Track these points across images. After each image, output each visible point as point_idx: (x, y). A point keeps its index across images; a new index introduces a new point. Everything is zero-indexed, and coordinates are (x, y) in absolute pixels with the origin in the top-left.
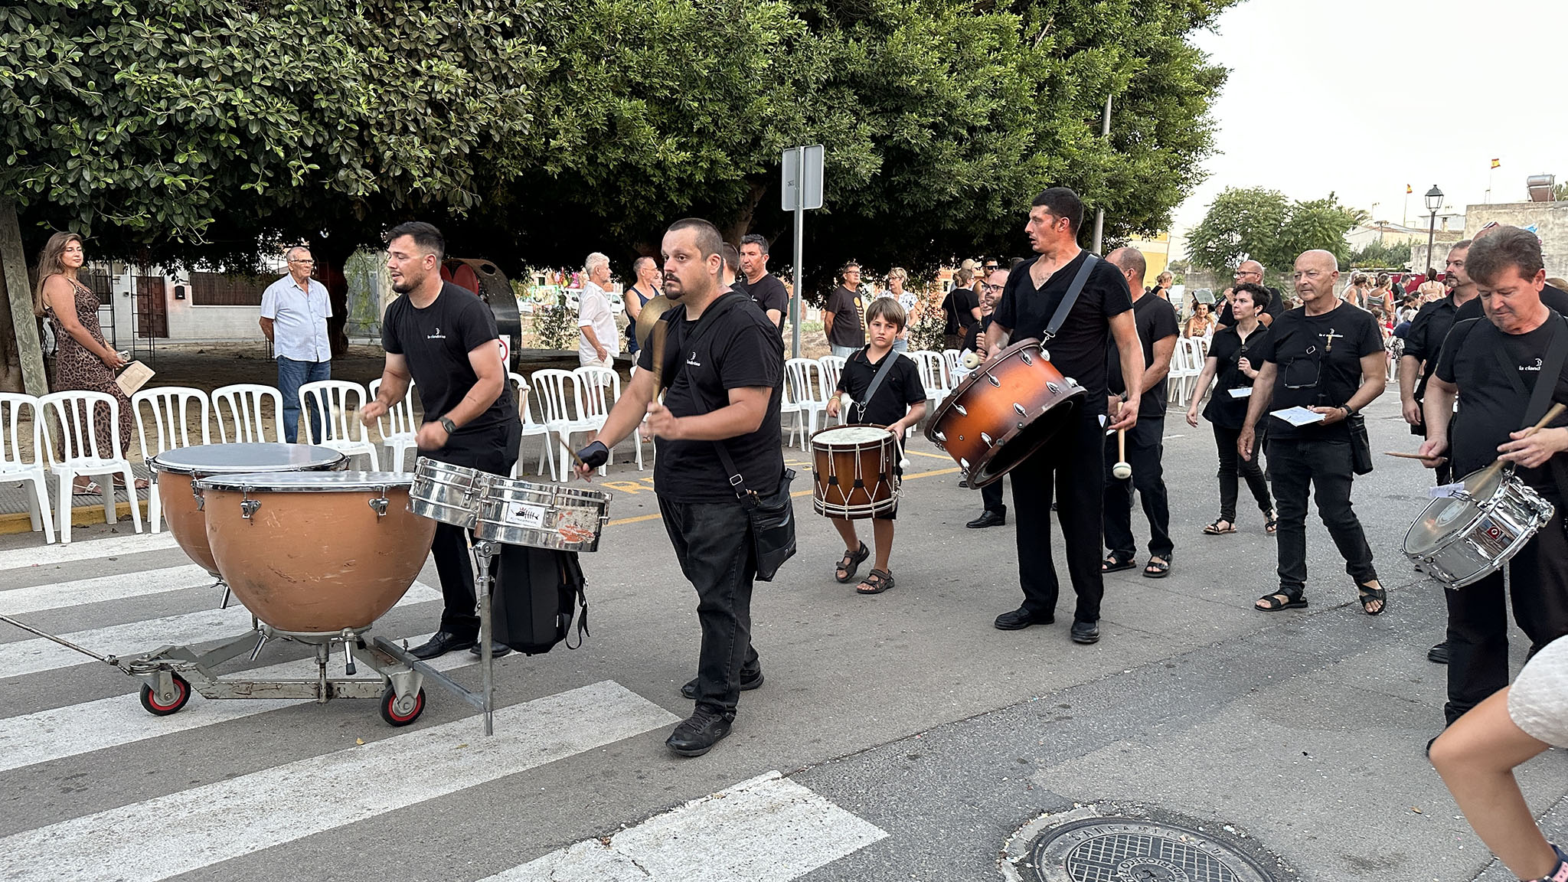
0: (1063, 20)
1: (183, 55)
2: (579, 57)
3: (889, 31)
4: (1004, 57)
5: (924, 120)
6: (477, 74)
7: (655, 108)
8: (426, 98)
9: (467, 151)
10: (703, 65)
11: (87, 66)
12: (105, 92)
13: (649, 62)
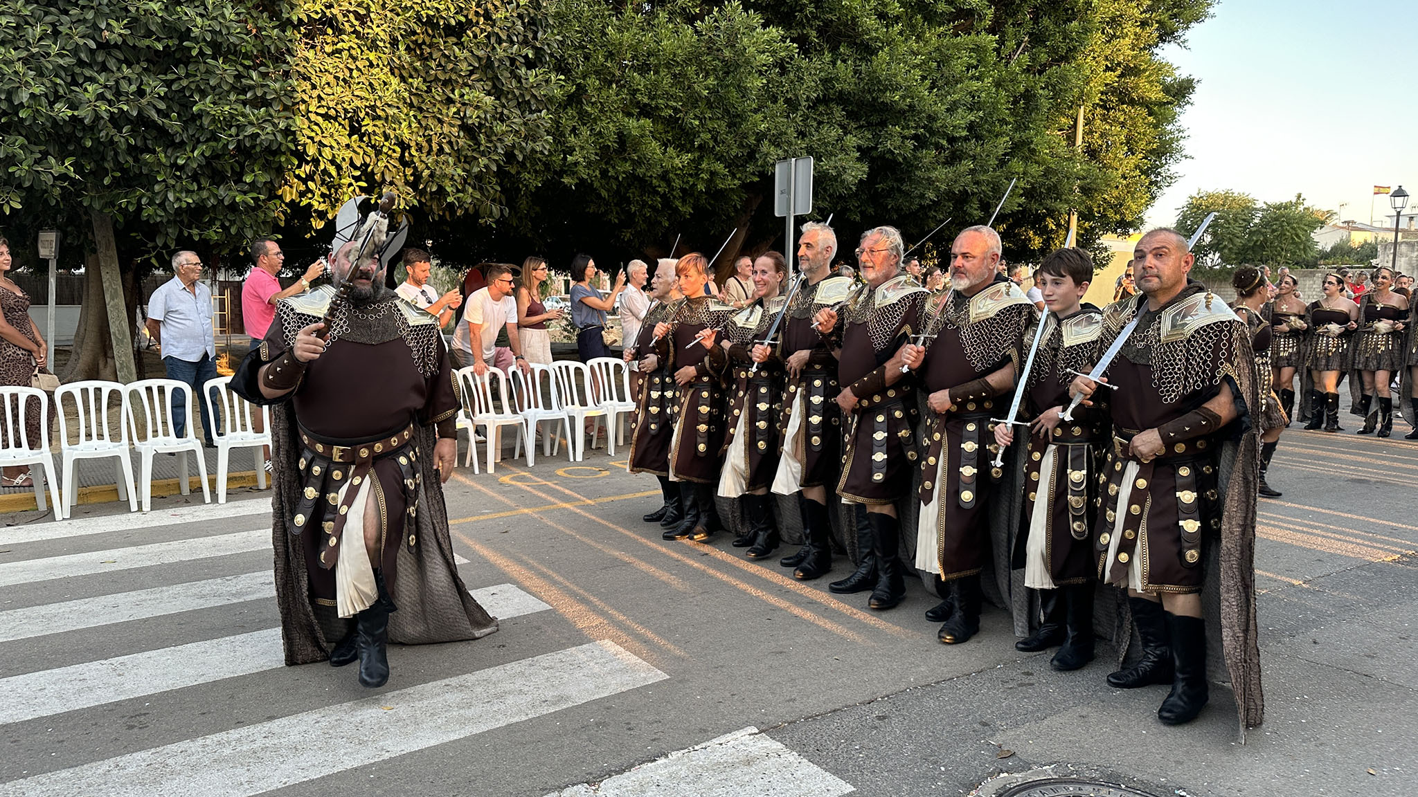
0: (1037, 39)
1: (251, 88)
2: (593, 82)
3: (874, 52)
4: (982, 74)
5: (906, 132)
6: (504, 101)
7: (660, 127)
8: (459, 123)
9: (495, 169)
10: (703, 86)
11: (171, 99)
12: (185, 122)
13: (656, 85)
